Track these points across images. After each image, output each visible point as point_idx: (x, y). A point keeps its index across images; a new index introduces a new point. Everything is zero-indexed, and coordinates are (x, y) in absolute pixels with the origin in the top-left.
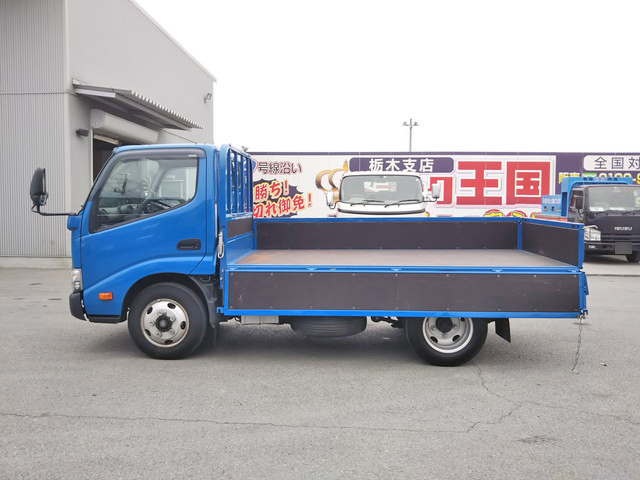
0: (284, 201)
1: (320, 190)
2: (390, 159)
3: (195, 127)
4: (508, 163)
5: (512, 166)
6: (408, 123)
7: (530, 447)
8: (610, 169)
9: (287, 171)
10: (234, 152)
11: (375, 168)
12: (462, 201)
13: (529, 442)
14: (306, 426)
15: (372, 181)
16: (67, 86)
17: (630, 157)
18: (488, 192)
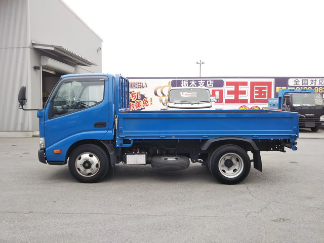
0: (138, 102)
1: (156, 96)
2: (192, 81)
3: (94, 65)
4: (251, 82)
5: (253, 84)
6: (199, 62)
7: (277, 224)
8: (301, 85)
9: (139, 87)
10: (122, 78)
11: (184, 85)
12: (228, 101)
13: (277, 221)
14: (165, 215)
15: (183, 92)
16: (29, 44)
17: (311, 79)
18: (241, 97)
